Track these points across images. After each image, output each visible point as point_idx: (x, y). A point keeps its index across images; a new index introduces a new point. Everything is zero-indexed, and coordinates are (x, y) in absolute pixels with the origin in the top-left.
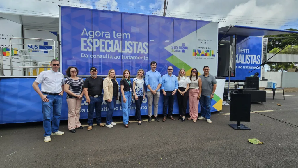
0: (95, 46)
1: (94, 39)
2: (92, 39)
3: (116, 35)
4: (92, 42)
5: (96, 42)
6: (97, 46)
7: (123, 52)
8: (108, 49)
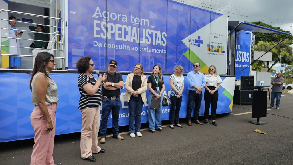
0: (110, 32)
1: (109, 23)
2: (107, 22)
3: (134, 19)
4: (106, 26)
5: (112, 27)
6: (113, 32)
7: (141, 42)
8: (125, 37)
